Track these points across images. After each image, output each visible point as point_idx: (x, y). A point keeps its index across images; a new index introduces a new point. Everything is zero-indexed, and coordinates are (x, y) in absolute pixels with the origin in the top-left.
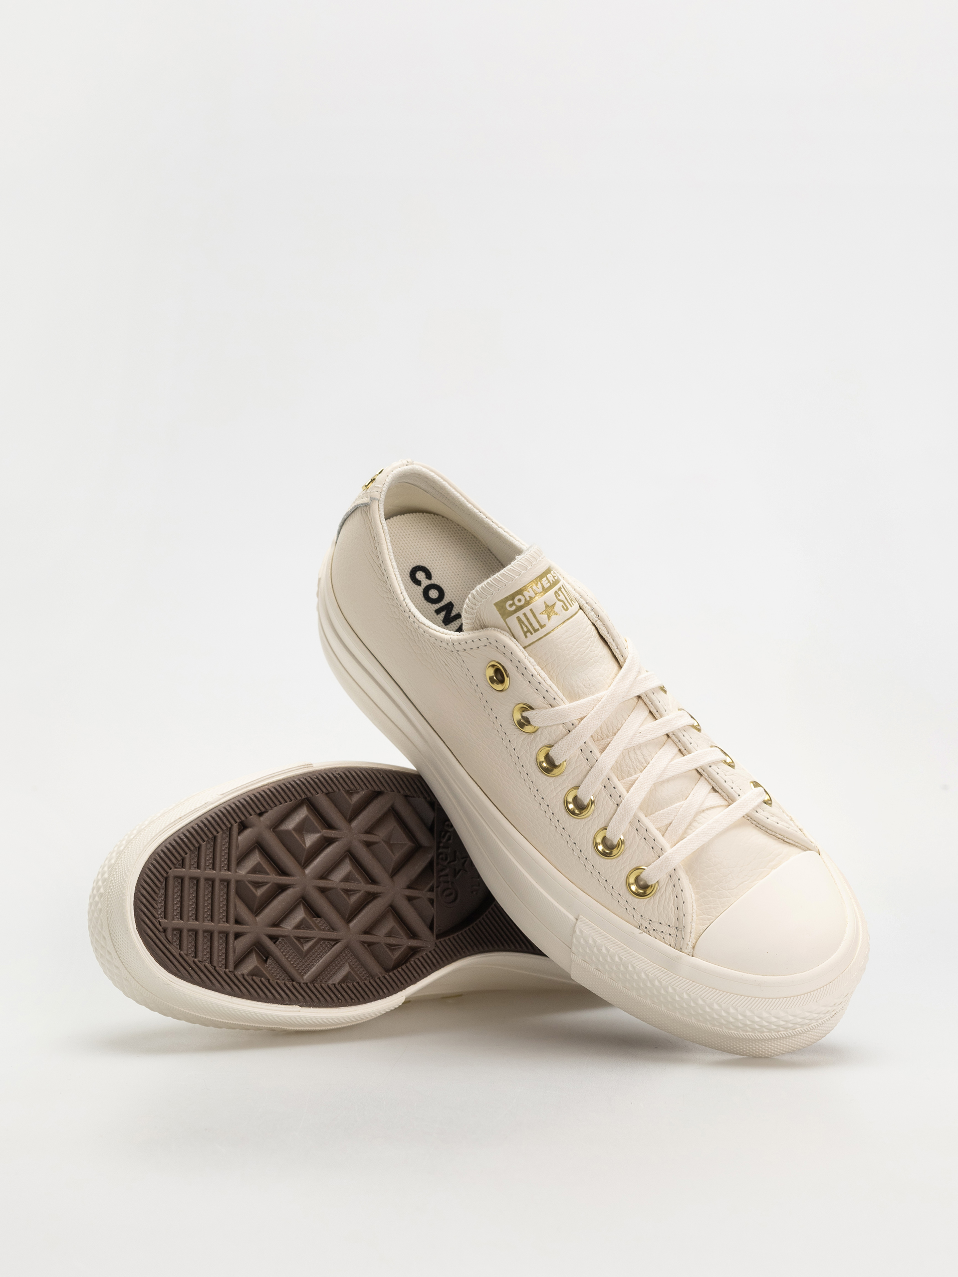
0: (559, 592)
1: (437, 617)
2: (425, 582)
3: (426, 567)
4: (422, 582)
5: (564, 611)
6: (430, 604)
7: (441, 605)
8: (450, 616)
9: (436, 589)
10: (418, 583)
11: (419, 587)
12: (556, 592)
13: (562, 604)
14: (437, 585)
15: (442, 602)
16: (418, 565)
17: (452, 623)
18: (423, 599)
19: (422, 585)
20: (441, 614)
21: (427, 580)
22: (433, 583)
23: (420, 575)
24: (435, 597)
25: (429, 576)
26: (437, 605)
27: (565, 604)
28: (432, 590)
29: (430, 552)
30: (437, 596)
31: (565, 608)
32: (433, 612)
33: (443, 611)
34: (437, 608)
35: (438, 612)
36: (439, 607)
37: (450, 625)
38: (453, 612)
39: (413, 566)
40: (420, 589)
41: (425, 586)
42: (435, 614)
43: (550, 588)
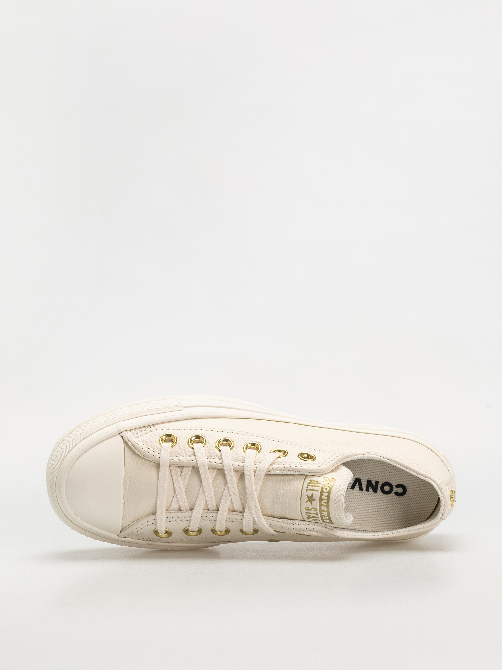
0: (315, 512)
1: (375, 480)
2: (395, 489)
3: (402, 497)
4: (396, 488)
5: (306, 506)
6: (383, 482)
7: (379, 487)
8: (371, 486)
9: (388, 491)
10: (398, 486)
11: (396, 485)
12: (316, 510)
13: (310, 509)
14: (390, 493)
15: (380, 488)
16: (406, 494)
17: (366, 484)
18: (388, 481)
19: (395, 487)
20: (375, 483)
21: (396, 491)
22: (392, 493)
23: (400, 490)
24: (384, 487)
25: (397, 494)
26: (381, 485)
27: (309, 510)
28: (389, 489)
29: (407, 504)
30: (385, 489)
31: (307, 509)
32: (379, 481)
33: (375, 485)
34: (379, 484)
35: (377, 482)
36: (379, 485)
37: (366, 482)
38: (371, 489)
39: (407, 491)
40: (394, 484)
41: (394, 488)
42: (377, 480)
43: (320, 509)
